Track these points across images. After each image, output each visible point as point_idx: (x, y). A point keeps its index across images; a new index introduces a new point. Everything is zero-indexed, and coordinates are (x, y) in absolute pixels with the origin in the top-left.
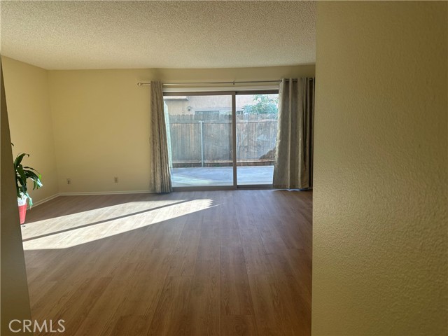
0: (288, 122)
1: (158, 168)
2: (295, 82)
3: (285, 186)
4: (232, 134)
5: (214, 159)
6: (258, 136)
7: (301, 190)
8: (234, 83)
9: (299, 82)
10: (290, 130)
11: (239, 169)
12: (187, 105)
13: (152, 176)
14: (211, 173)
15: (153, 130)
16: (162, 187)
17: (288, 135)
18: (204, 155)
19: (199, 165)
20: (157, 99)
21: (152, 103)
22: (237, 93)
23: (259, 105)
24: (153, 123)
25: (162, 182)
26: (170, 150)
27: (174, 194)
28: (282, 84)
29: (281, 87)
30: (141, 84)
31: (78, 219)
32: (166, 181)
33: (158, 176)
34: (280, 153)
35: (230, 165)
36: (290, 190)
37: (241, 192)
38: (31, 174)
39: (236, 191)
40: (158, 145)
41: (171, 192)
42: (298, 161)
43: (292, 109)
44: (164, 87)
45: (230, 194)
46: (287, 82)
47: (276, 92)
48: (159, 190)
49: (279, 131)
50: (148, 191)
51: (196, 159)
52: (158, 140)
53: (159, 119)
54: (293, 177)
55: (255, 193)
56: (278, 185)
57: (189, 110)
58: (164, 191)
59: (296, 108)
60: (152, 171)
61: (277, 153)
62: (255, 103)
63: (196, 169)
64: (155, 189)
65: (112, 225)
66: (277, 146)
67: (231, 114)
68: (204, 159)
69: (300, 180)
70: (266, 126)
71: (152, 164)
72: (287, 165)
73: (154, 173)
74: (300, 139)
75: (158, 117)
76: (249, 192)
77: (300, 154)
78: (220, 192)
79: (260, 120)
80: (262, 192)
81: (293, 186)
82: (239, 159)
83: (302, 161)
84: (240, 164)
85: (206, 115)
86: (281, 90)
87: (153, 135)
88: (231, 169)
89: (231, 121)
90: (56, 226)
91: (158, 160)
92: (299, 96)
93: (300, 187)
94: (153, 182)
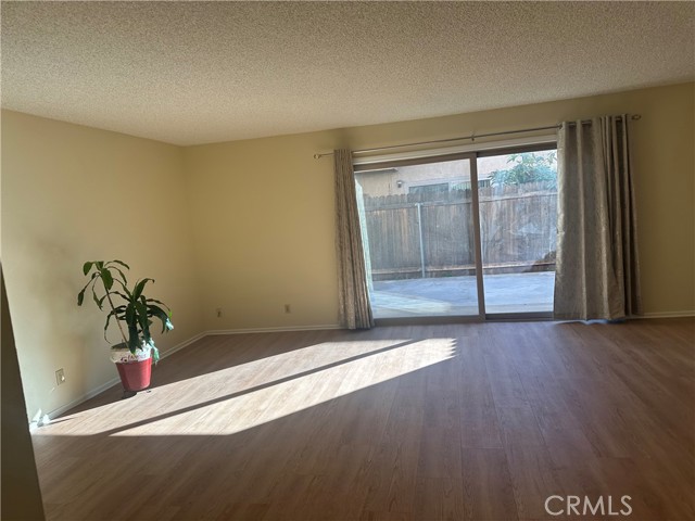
0: (577, 198)
1: (350, 289)
2: (587, 126)
3: (577, 316)
4: (471, 222)
5: (442, 265)
6: (521, 226)
7: (610, 323)
8: (473, 138)
9: (595, 127)
10: (582, 212)
11: (486, 279)
12: (395, 178)
13: (341, 302)
14: (439, 289)
15: (340, 228)
16: (357, 319)
17: (578, 221)
18: (425, 260)
19: (417, 275)
20: (345, 178)
21: (337, 184)
22: (479, 154)
23: (519, 169)
24: (339, 216)
25: (357, 312)
26: (368, 258)
27: (377, 331)
28: (562, 133)
29: (561, 137)
30: (320, 156)
31: (228, 378)
32: (363, 310)
33: (350, 302)
34: (564, 256)
35: (472, 273)
36: (587, 323)
37: (493, 326)
38: (156, 311)
39: (485, 325)
40: (348, 251)
41: (372, 327)
42: (601, 269)
43: (584, 174)
44: (354, 157)
45: (474, 330)
46: (571, 128)
47: (552, 146)
48: (352, 325)
49: (562, 216)
50: (335, 326)
51: (412, 265)
52: (347, 243)
53: (348, 210)
54: (593, 297)
55: (522, 329)
56: (563, 311)
57: (400, 186)
58: (362, 326)
59: (592, 173)
60: (341, 294)
61: (559, 255)
62: (512, 165)
63: (413, 282)
64: (346, 321)
65: (277, 391)
66: (559, 242)
67: (469, 186)
68: (426, 265)
69: (606, 304)
70: (534, 205)
71: (340, 282)
72: (581, 276)
73: (344, 298)
74: (604, 229)
75: (347, 206)
76: (509, 327)
77: (604, 255)
78: (456, 326)
79: (521, 194)
80: (534, 327)
81: (593, 315)
82: (487, 263)
83: (608, 269)
84: (488, 272)
85: (426, 192)
86: (561, 143)
87: (340, 236)
88: (474, 281)
89: (470, 200)
90: (194, 391)
91: (349, 275)
92: (597, 151)
93: (607, 316)
94: (342, 312)
